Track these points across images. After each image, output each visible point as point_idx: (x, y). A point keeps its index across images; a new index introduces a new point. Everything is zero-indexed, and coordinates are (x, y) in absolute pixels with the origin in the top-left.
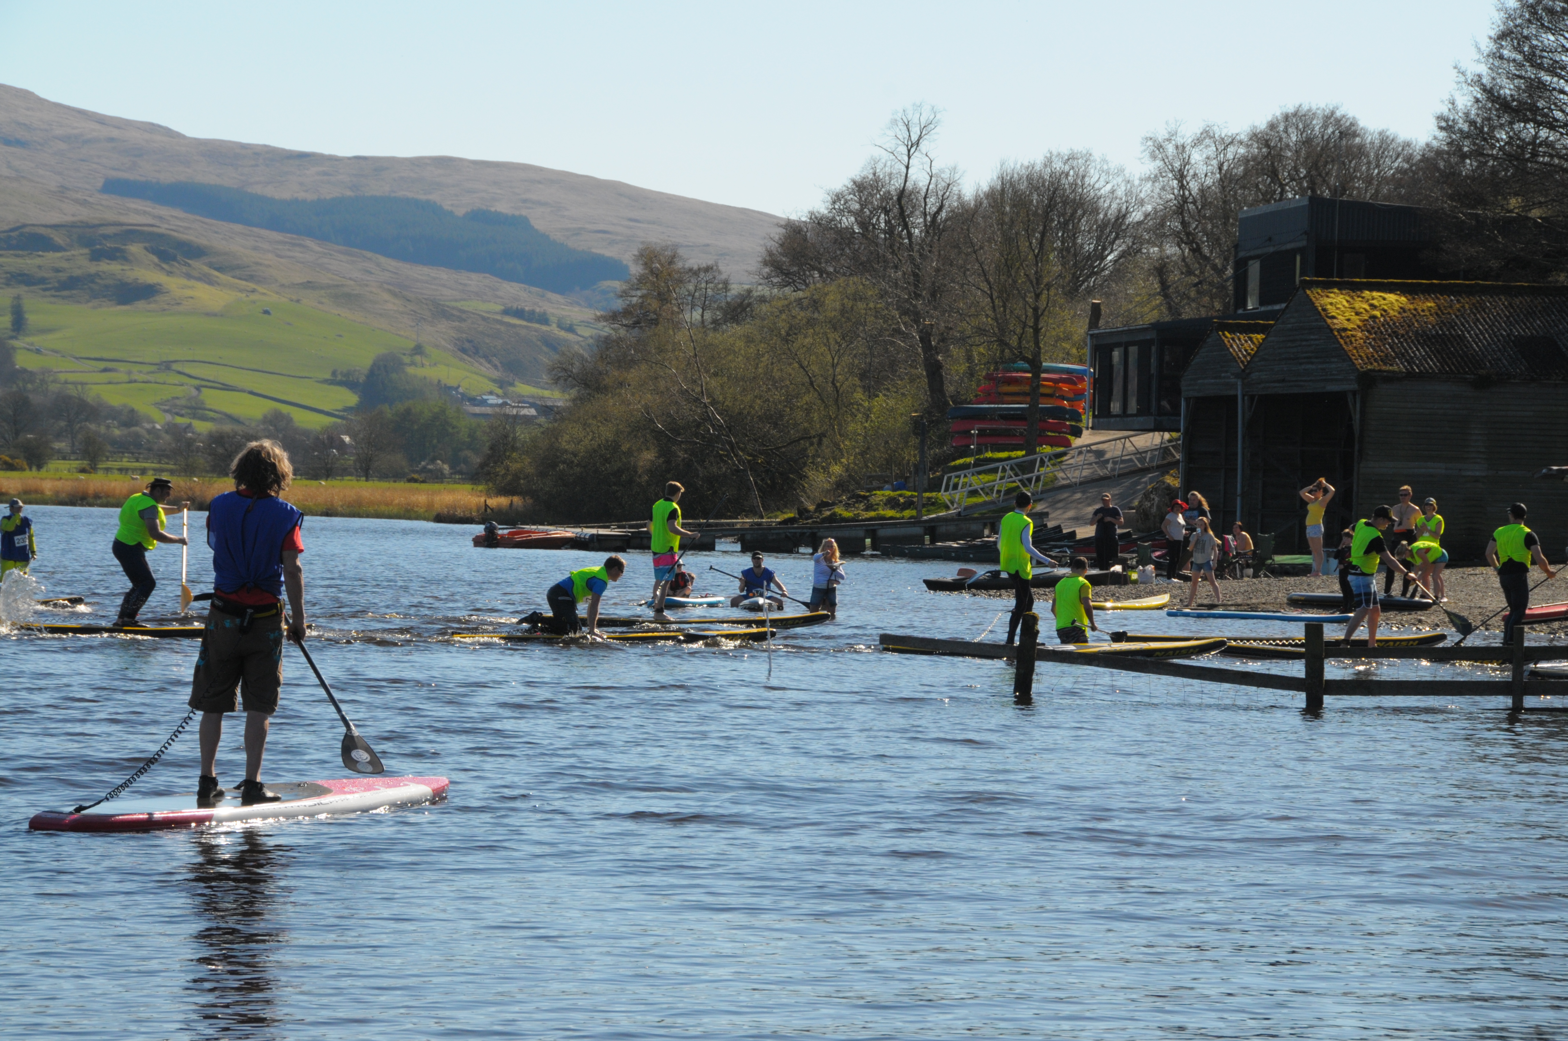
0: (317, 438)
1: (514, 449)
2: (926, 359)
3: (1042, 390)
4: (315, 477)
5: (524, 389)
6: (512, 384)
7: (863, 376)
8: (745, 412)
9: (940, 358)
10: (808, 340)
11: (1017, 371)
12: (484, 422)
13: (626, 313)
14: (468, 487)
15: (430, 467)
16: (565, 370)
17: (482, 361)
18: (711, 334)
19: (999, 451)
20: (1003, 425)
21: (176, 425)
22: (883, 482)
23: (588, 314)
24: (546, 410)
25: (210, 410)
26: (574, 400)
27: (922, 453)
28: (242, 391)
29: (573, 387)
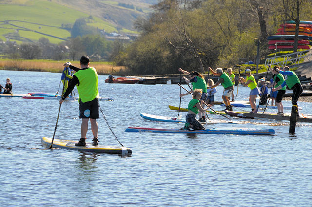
0: (57, 47)
1: (122, 51)
2: (260, 20)
3: (300, 30)
4: (57, 60)
5: (125, 30)
6: (122, 29)
7: (239, 26)
8: (199, 38)
9: (265, 19)
10: (220, 14)
11: (291, 24)
12: (112, 42)
13: (159, 5)
14: (107, 63)
15: (95, 56)
16: (139, 24)
17: (112, 21)
18: (188, 12)
19: (285, 51)
20: (286, 42)
21: (10, 42)
22: (245, 61)
23: (146, 5)
24: (133, 38)
25: (22, 37)
26: (142, 34)
27: (258, 51)
28: (32, 31)
29: (142, 30)
